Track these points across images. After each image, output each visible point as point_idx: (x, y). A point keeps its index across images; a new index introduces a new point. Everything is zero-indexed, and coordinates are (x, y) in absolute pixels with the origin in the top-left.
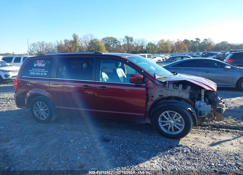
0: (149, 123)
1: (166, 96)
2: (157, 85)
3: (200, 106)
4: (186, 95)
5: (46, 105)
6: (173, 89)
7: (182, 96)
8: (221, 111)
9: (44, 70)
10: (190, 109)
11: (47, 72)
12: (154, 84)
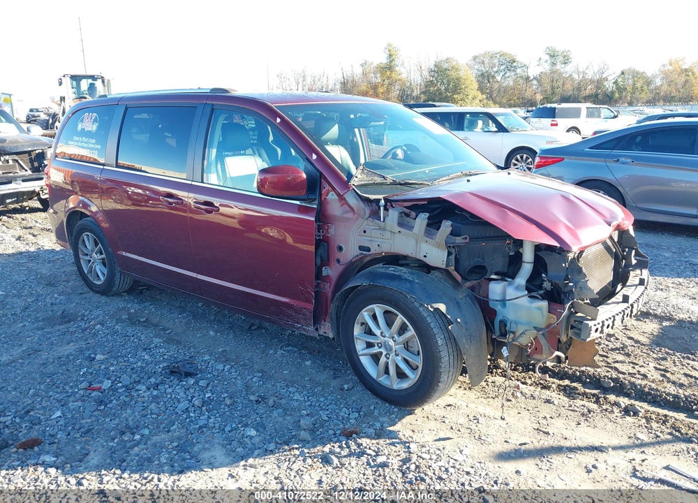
0: (331, 336)
1: (379, 251)
2: (352, 209)
3: (503, 302)
4: (436, 255)
5: (100, 245)
6: (397, 229)
7: (425, 256)
8: (580, 330)
9: (94, 141)
10: (442, 307)
11: (99, 147)
12: (342, 205)
